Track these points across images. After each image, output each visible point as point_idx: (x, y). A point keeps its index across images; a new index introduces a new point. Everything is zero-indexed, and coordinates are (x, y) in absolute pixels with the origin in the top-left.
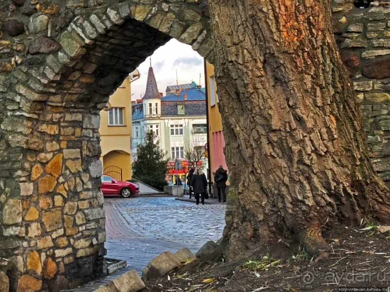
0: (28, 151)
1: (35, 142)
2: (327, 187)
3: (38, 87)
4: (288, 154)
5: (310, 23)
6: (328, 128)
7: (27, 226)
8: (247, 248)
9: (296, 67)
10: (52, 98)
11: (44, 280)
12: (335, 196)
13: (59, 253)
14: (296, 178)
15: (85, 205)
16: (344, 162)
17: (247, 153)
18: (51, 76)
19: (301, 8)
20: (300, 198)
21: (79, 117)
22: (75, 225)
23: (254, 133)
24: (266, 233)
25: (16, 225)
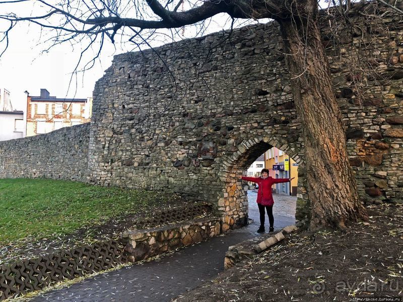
0: (227, 183)
1: (228, 180)
2: (346, 208)
3: (230, 162)
4: (333, 197)
5: (341, 154)
6: (347, 189)
7: (226, 207)
8: (317, 226)
9: (336, 169)
10: (234, 166)
11: (230, 225)
12: (349, 211)
13: (235, 216)
14: (335, 205)
15: (242, 200)
16: (352, 200)
17: (318, 195)
18: (235, 159)
19: (338, 150)
20: (337, 211)
21: (241, 171)
22: (239, 207)
23: (321, 189)
24: (324, 222)
25: (223, 207)
